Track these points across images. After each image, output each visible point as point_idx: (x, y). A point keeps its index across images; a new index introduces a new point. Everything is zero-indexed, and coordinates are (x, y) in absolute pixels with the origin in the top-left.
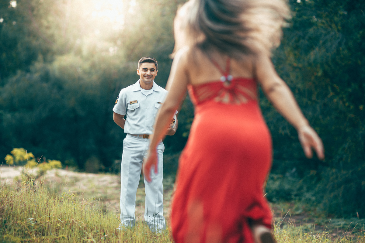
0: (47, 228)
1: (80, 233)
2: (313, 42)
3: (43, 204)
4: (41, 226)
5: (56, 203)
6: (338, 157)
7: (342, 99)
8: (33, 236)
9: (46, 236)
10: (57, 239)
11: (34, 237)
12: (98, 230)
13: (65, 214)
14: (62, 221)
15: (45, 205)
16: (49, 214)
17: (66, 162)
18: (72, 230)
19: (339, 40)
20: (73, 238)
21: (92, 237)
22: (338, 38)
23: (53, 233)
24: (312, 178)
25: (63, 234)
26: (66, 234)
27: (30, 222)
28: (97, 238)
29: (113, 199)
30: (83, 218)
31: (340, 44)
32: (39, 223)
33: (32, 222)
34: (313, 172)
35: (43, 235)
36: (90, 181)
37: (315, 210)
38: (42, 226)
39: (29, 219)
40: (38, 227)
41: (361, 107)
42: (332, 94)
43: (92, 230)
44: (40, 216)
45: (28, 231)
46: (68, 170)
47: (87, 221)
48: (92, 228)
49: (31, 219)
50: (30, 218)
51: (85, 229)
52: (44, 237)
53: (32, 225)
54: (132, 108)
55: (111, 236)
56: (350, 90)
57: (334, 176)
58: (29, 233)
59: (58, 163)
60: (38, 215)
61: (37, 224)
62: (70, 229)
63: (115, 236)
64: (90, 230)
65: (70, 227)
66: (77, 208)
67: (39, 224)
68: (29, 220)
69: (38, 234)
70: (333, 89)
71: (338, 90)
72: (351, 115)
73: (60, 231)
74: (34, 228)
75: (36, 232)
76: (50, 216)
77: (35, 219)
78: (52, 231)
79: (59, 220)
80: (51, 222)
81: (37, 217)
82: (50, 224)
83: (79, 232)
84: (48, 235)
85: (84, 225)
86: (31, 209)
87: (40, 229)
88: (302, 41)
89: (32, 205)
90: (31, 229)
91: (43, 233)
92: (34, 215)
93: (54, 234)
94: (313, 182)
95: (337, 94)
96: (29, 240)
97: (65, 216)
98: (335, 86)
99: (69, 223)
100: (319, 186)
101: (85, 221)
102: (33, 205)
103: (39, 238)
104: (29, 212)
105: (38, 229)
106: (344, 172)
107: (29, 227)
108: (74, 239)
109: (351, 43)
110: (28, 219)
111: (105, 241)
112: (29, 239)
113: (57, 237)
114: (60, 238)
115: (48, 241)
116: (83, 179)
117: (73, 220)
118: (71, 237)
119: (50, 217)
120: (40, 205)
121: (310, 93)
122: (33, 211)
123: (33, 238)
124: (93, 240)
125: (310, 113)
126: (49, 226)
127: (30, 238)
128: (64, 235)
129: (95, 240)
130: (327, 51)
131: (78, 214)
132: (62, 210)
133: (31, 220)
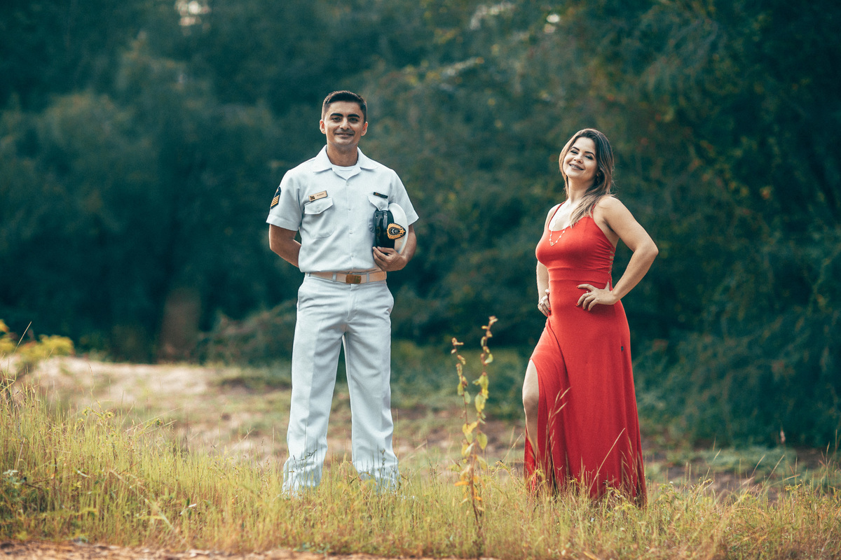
0: (50, 494)
1: (129, 503)
2: (654, 43)
3: (38, 438)
4: (37, 490)
5: (67, 434)
6: (714, 309)
7: (721, 173)
8: (19, 514)
9: (48, 512)
10: (76, 517)
11: (21, 517)
12: (174, 495)
13: (93, 457)
14: (86, 476)
15: (44, 438)
16: (55, 459)
17: (84, 340)
18: (111, 494)
19: (712, 37)
20: (115, 514)
21: (160, 510)
22: (709, 33)
23: (65, 504)
24: (657, 358)
25: (89, 506)
26: (97, 506)
27: (10, 481)
28: (170, 513)
29: (197, 422)
30: (134, 468)
31: (714, 47)
32: (32, 481)
33: (14, 479)
34: (659, 345)
35: (43, 510)
36: (141, 383)
37: (665, 432)
38: (38, 488)
39: (7, 473)
40: (28, 491)
41: (766, 192)
42: (696, 163)
43: (157, 495)
44: (33, 465)
45: (6, 501)
46: (88, 358)
47: (146, 474)
48: (158, 490)
49: (11, 472)
50: (9, 471)
51: (142, 491)
52: (44, 515)
53: (16, 487)
54: (314, 209)
55: (204, 507)
56: (738, 153)
57: (709, 352)
58: (9, 506)
59: (66, 343)
60: (28, 464)
61: (26, 484)
62: (106, 493)
63: (214, 508)
64: (153, 495)
65: (106, 488)
66: (120, 444)
67: (31, 484)
68: (8, 476)
69: (30, 507)
70: (700, 152)
71: (712, 154)
72: (741, 211)
73: (82, 500)
74: (19, 495)
75: (26, 503)
76: (56, 463)
77: (22, 472)
78: (63, 502)
79: (79, 472)
80: (61, 478)
81: (26, 467)
82: (57, 482)
83: (128, 499)
84: (53, 509)
85: (139, 483)
86: (10, 450)
87: (34, 496)
88: (626, 41)
89: (13, 439)
90: (13, 496)
91: (41, 505)
92: (17, 464)
93: (69, 506)
94: (659, 368)
95: (710, 162)
96: (11, 523)
97: (93, 464)
98: (704, 144)
99: (103, 480)
100: (674, 376)
101: (141, 475)
102: (15, 440)
103: (32, 517)
104: (7, 456)
105: (28, 495)
106: (730, 342)
107: (7, 491)
108: (117, 517)
109: (739, 45)
110: (5, 473)
111: (189, 518)
112: (9, 520)
113: (77, 514)
114: (82, 516)
115: (55, 523)
116: (123, 378)
117: (112, 471)
118: (108, 512)
119: (56, 467)
120: (31, 440)
121: (647, 163)
122: (14, 453)
123: (18, 517)
124: (163, 517)
125: (649, 210)
126: (54, 489)
127: (11, 517)
128: (91, 509)
129: (167, 518)
130: (686, 62)
131: (123, 458)
132: (85, 449)
133: (11, 474)
